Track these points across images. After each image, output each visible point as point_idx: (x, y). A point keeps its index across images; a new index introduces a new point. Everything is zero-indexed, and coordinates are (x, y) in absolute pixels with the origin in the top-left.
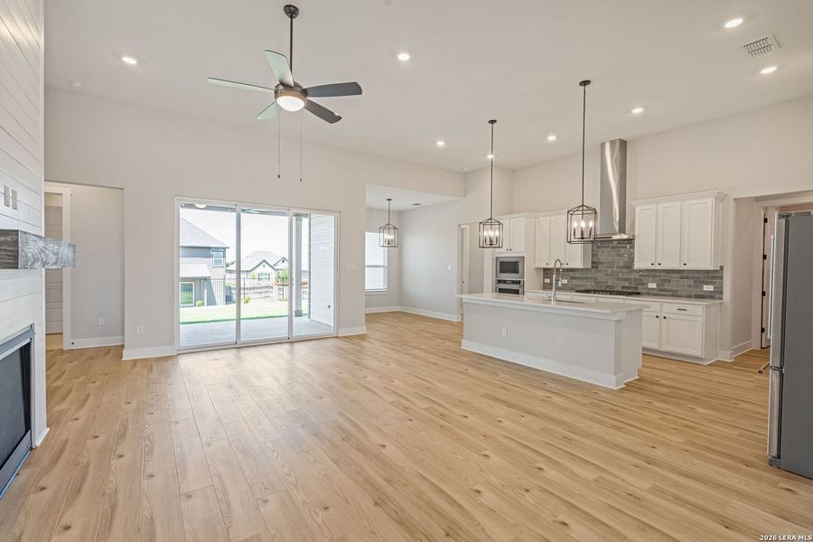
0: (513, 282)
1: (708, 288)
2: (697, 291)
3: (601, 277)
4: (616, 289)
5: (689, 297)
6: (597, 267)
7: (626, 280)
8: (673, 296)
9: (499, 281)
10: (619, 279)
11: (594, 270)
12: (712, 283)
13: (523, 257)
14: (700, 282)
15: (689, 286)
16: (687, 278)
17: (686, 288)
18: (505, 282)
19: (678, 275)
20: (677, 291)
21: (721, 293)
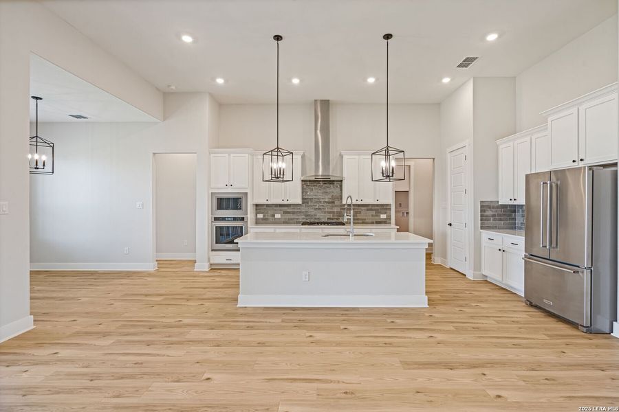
0: (235, 219)
1: (383, 216)
2: (377, 219)
3: (311, 211)
4: (323, 220)
5: (372, 223)
6: (307, 203)
7: (330, 213)
8: (363, 223)
9: (216, 219)
10: (325, 212)
11: (304, 205)
12: (385, 213)
13: (246, 193)
14: (379, 212)
15: (372, 216)
16: (371, 210)
17: (371, 217)
18: (223, 219)
19: (365, 208)
20: (365, 220)
21: (390, 219)
